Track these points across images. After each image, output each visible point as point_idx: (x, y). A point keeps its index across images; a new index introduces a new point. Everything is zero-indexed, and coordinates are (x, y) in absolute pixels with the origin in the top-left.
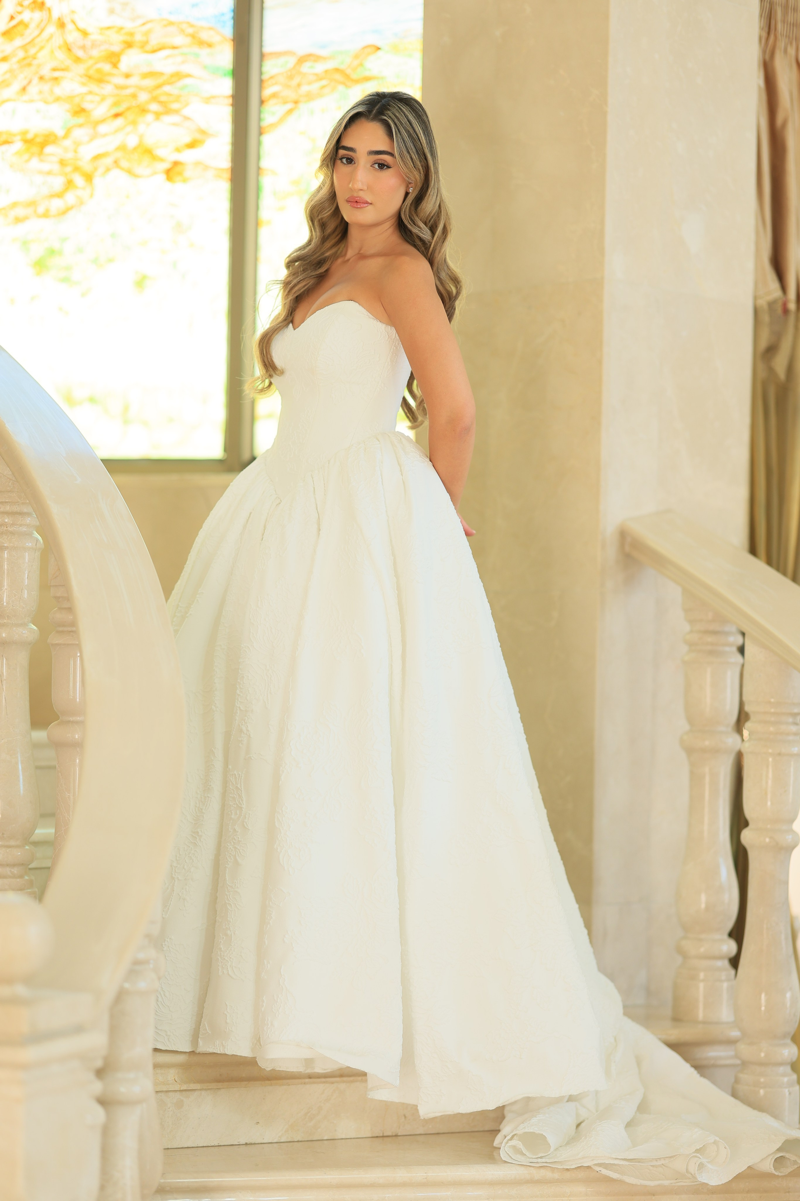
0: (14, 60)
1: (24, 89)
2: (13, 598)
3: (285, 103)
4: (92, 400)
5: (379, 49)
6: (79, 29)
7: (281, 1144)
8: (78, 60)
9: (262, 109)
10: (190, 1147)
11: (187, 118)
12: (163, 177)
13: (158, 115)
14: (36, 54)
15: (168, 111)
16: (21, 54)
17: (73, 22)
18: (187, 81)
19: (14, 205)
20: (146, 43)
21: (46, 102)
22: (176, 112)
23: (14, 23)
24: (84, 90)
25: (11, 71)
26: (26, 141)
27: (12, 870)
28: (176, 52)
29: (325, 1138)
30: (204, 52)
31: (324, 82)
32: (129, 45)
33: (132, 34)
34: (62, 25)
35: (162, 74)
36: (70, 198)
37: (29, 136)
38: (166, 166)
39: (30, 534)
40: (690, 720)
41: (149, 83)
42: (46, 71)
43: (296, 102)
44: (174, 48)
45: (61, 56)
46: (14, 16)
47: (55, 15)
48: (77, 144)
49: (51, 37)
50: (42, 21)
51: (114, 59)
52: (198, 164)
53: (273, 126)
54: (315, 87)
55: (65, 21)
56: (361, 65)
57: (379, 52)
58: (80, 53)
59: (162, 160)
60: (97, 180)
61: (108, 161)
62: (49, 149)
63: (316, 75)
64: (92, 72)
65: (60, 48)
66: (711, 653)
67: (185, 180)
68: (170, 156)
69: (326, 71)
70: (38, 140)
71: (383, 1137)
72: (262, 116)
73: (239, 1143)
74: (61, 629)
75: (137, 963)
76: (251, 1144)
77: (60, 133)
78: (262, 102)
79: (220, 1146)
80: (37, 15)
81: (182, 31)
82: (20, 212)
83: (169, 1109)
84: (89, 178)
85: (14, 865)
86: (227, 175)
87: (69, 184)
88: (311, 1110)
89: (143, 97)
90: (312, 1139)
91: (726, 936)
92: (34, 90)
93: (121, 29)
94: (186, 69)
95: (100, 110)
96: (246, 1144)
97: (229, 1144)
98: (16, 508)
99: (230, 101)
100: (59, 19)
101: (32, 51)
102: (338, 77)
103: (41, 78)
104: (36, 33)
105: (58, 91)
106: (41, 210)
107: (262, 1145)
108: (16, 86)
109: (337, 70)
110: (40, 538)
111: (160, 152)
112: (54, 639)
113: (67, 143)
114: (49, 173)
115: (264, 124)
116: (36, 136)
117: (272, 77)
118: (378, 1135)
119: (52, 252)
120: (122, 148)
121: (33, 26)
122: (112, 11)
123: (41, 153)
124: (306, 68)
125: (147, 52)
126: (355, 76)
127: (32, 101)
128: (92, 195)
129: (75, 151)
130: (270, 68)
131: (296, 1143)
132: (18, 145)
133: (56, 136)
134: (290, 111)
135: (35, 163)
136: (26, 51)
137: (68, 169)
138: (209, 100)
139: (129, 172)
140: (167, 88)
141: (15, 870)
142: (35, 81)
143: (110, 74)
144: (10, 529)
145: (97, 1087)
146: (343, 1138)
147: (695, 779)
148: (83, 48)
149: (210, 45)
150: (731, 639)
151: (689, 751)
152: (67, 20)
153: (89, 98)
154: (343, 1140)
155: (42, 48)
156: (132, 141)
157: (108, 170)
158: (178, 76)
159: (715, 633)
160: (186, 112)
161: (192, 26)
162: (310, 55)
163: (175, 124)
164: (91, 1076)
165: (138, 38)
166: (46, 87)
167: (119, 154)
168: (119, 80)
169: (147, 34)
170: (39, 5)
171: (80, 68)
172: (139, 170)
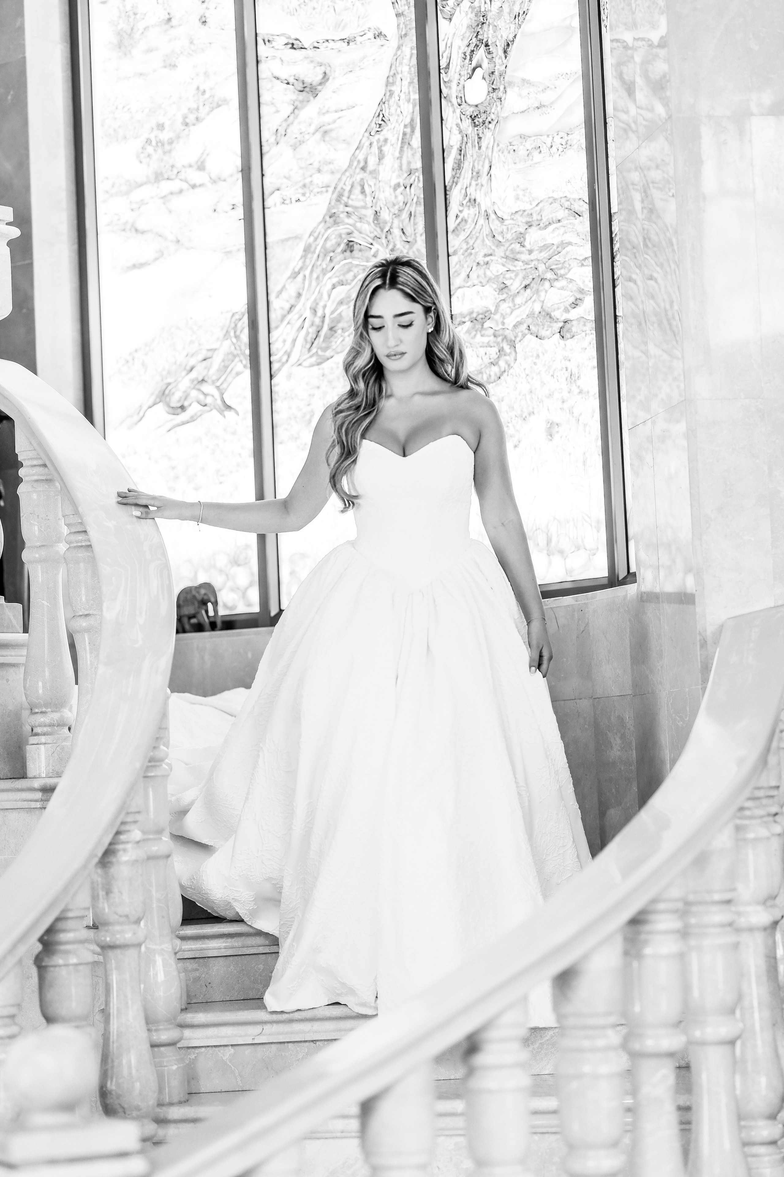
0: (461, 252)
1: (468, 276)
6: (498, 217)
8: (499, 244)
11: (571, 280)
12: (558, 336)
13: (552, 282)
14: (474, 244)
15: (558, 277)
16: (465, 247)
17: (494, 211)
18: (569, 249)
20: (541, 221)
21: (483, 285)
22: (564, 277)
23: (459, 220)
24: (505, 269)
25: (460, 262)
26: (474, 320)
28: (560, 224)
32: (530, 225)
33: (530, 215)
34: (487, 217)
35: (552, 245)
36: (503, 364)
37: (474, 316)
38: (559, 325)
41: (544, 255)
42: (480, 259)
44: (558, 221)
45: (489, 242)
46: (457, 215)
47: (483, 208)
48: (504, 316)
49: (482, 227)
50: (475, 215)
51: (521, 238)
58: (501, 238)
60: (518, 346)
61: (524, 328)
62: (487, 324)
64: (508, 253)
65: (488, 236)
67: (572, 336)
70: (480, 317)
80: (473, 211)
81: (562, 205)
84: (513, 344)
87: (501, 352)
89: (542, 268)
92: (474, 275)
93: (524, 211)
94: (567, 238)
95: (515, 285)
100: (486, 211)
101: (471, 242)
103: (478, 264)
104: (473, 226)
105: (490, 273)
108: (463, 275)
111: (556, 314)
113: (497, 317)
114: (488, 345)
116: (478, 314)
120: (531, 315)
121: (470, 221)
122: (517, 198)
123: (482, 328)
125: (542, 229)
127: (474, 286)
128: (516, 359)
129: (503, 323)
132: (467, 325)
133: (491, 312)
135: (478, 337)
136: (468, 243)
137: (499, 339)
138: (581, 263)
139: (537, 335)
140: (556, 257)
142: (475, 267)
143: (520, 253)
148: (502, 233)
152: (490, 212)
153: (508, 275)
155: (477, 239)
156: (537, 308)
157: (524, 335)
158: (564, 245)
160: (570, 275)
161: (568, 200)
163: (562, 288)
165: (535, 217)
166: (481, 272)
167: (529, 321)
168: (525, 257)
169: (540, 213)
170: (474, 201)
171: (500, 252)
172: (543, 333)
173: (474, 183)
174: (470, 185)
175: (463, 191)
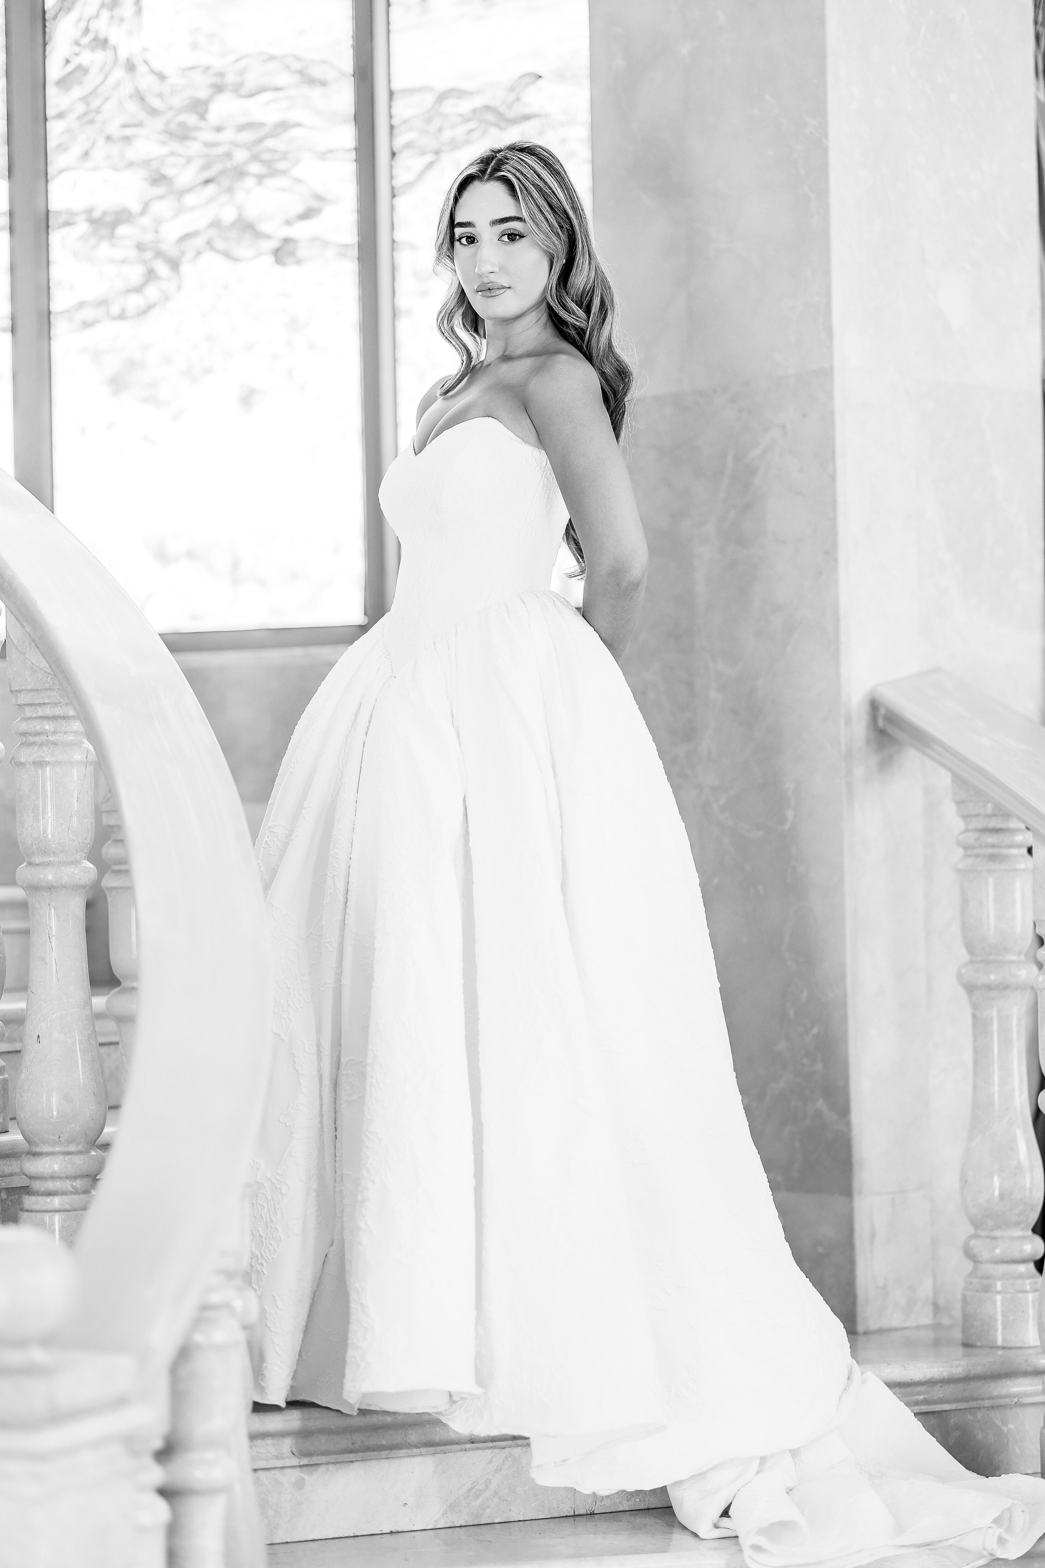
0: (72, 116)
1: (86, 154)
2: (60, 829)
3: (423, 153)
4: (191, 555)
5: (540, 77)
6: (153, 72)
7: (437, 1531)
8: (154, 112)
9: (393, 164)
10: (316, 1539)
11: (298, 181)
12: (270, 259)
13: (260, 179)
14: (100, 107)
15: (274, 173)
16: (81, 108)
17: (145, 62)
18: (295, 132)
19: (81, 305)
20: (241, 85)
21: (115, 169)
22: (284, 172)
23: (70, 68)
24: (164, 150)
25: (68, 131)
26: (92, 221)
27: (74, 1184)
28: (279, 94)
29: (497, 1521)
30: (316, 93)
31: (472, 125)
32: (219, 88)
33: (221, 75)
34: (131, 67)
35: (262, 125)
36: (152, 292)
37: (96, 215)
38: (274, 244)
39: (79, 744)
40: (970, 948)
41: (247, 136)
42: (113, 129)
43: (437, 153)
44: (277, 89)
45: (132, 107)
46: (70, 59)
47: (123, 55)
48: (158, 222)
49: (118, 84)
50: (105, 63)
51: (199, 107)
52: (314, 239)
53: (409, 185)
54: (460, 132)
55: (136, 63)
56: (518, 99)
57: (541, 82)
58: (157, 103)
59: (268, 237)
60: (185, 268)
61: (200, 241)
62: (122, 230)
63: (461, 115)
64: (173, 127)
65: (131, 97)
66: (992, 858)
67: (298, 262)
68: (278, 231)
69: (474, 111)
70: (108, 219)
71: (575, 1516)
72: (394, 172)
73: (382, 1532)
74: (117, 868)
75: (205, 1308)
76: (398, 1532)
77: (136, 208)
78: (393, 154)
79: (357, 1536)
80: (100, 57)
81: (287, 67)
82: (88, 314)
83: (286, 1490)
84: (174, 264)
85: (75, 1178)
86: (355, 252)
87: (151, 275)
88: (475, 1484)
89: (240, 156)
90: (479, 1523)
91: (1030, 1233)
92: (99, 154)
93: (208, 68)
94: (293, 116)
95: (186, 176)
96: (391, 1532)
97: (369, 1534)
98: (57, 711)
99: (353, 155)
100: (128, 60)
102: (489, 117)
103: (108, 138)
104: (99, 79)
105: (131, 153)
106: (115, 310)
107: (413, 1533)
108: (76, 151)
109: (487, 108)
110: (91, 748)
111: (265, 227)
112: (109, 881)
113: (145, 221)
114: (124, 261)
115: (397, 183)
116: (105, 214)
117: (405, 122)
118: (568, 1514)
119: (132, 364)
120: (216, 224)
121: (94, 70)
122: (195, 46)
123: (111, 236)
124: (448, 107)
125: (243, 97)
126: (511, 114)
127: (96, 168)
128: (179, 288)
129: (156, 232)
130: (403, 109)
131: (457, 1529)
132: (82, 227)
133: (130, 213)
134: (430, 165)
135: (105, 249)
136: (87, 104)
137: (148, 255)
138: (324, 155)
139: (227, 254)
140: (270, 143)
141: (78, 1184)
142: (101, 141)
143: (196, 129)
144: (52, 739)
145: (156, 1475)
146: (521, 1520)
147: (980, 1026)
148: (160, 95)
149: (323, 83)
150: (1019, 838)
151: (971, 988)
152: (138, 61)
153: (171, 160)
154: (521, 1523)
155: (107, 99)
156: (228, 215)
157: (199, 253)
158: (284, 126)
159: (996, 831)
160: (296, 172)
161: (299, 59)
162: (452, 90)
163: (283, 190)
164: (149, 1461)
165: (231, 79)
166: (115, 149)
167: (213, 232)
168: (208, 136)
169: (241, 73)
170: (102, 43)
171: (158, 123)
172: (238, 252)
173: (105, 14)
174: (98, 15)
175: (83, 25)
